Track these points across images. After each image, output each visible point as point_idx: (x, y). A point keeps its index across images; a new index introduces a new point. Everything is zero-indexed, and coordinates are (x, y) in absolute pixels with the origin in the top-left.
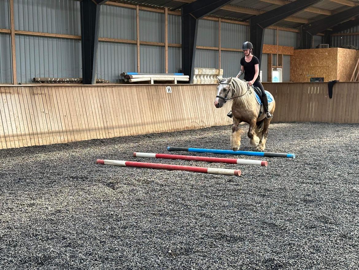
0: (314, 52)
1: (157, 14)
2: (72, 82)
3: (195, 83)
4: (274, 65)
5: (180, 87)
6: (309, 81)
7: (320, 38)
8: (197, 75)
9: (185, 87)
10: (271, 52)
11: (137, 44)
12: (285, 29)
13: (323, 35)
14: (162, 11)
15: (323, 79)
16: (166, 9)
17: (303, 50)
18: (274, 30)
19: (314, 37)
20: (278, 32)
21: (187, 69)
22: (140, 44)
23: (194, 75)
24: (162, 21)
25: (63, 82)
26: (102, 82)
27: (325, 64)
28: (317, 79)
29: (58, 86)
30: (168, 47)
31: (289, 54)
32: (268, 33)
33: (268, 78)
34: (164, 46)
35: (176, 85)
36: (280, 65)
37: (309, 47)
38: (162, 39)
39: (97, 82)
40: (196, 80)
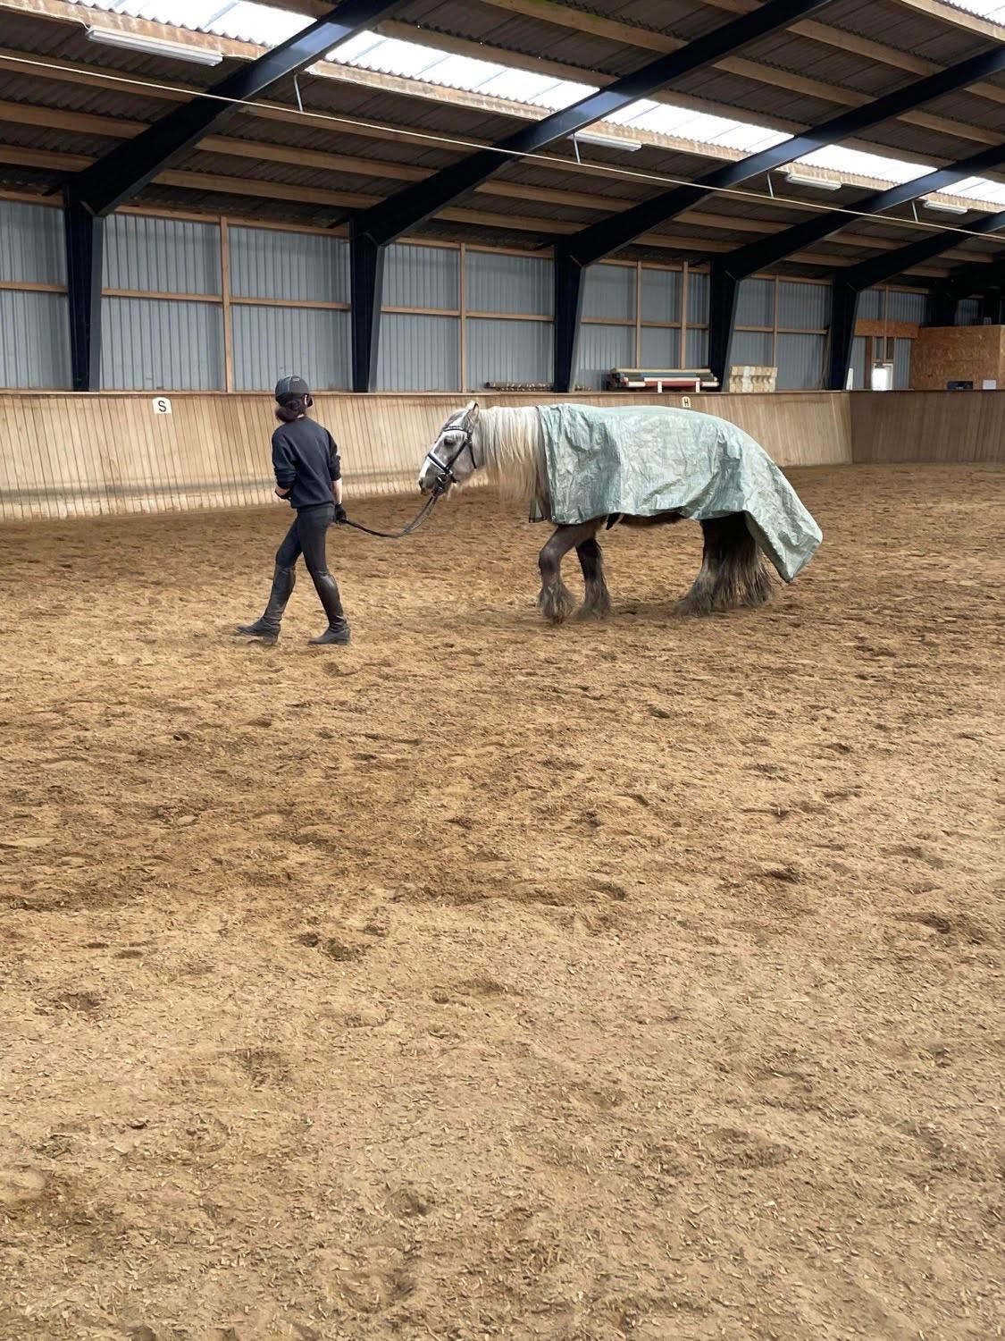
0: (955, 333)
1: (669, 273)
2: (538, 389)
3: (732, 390)
4: (878, 357)
5: (705, 398)
6: (945, 388)
7: (975, 304)
8: (735, 377)
9: (713, 398)
10: (871, 333)
11: (636, 326)
12: (903, 290)
13: (981, 297)
14: (679, 268)
15: (971, 383)
16: (686, 264)
17: (935, 329)
18: (880, 291)
19: (961, 303)
20: (887, 295)
21: (718, 364)
22: (642, 326)
23: (729, 375)
24: (677, 286)
25: (526, 389)
26: (581, 390)
27: (975, 355)
28: (961, 384)
29: (513, 396)
30: (687, 328)
31: (910, 336)
32: (867, 301)
33: (865, 382)
34: (680, 328)
35: (698, 395)
36: (890, 356)
37: (950, 322)
38: (677, 317)
39: (576, 390)
40: (733, 388)
